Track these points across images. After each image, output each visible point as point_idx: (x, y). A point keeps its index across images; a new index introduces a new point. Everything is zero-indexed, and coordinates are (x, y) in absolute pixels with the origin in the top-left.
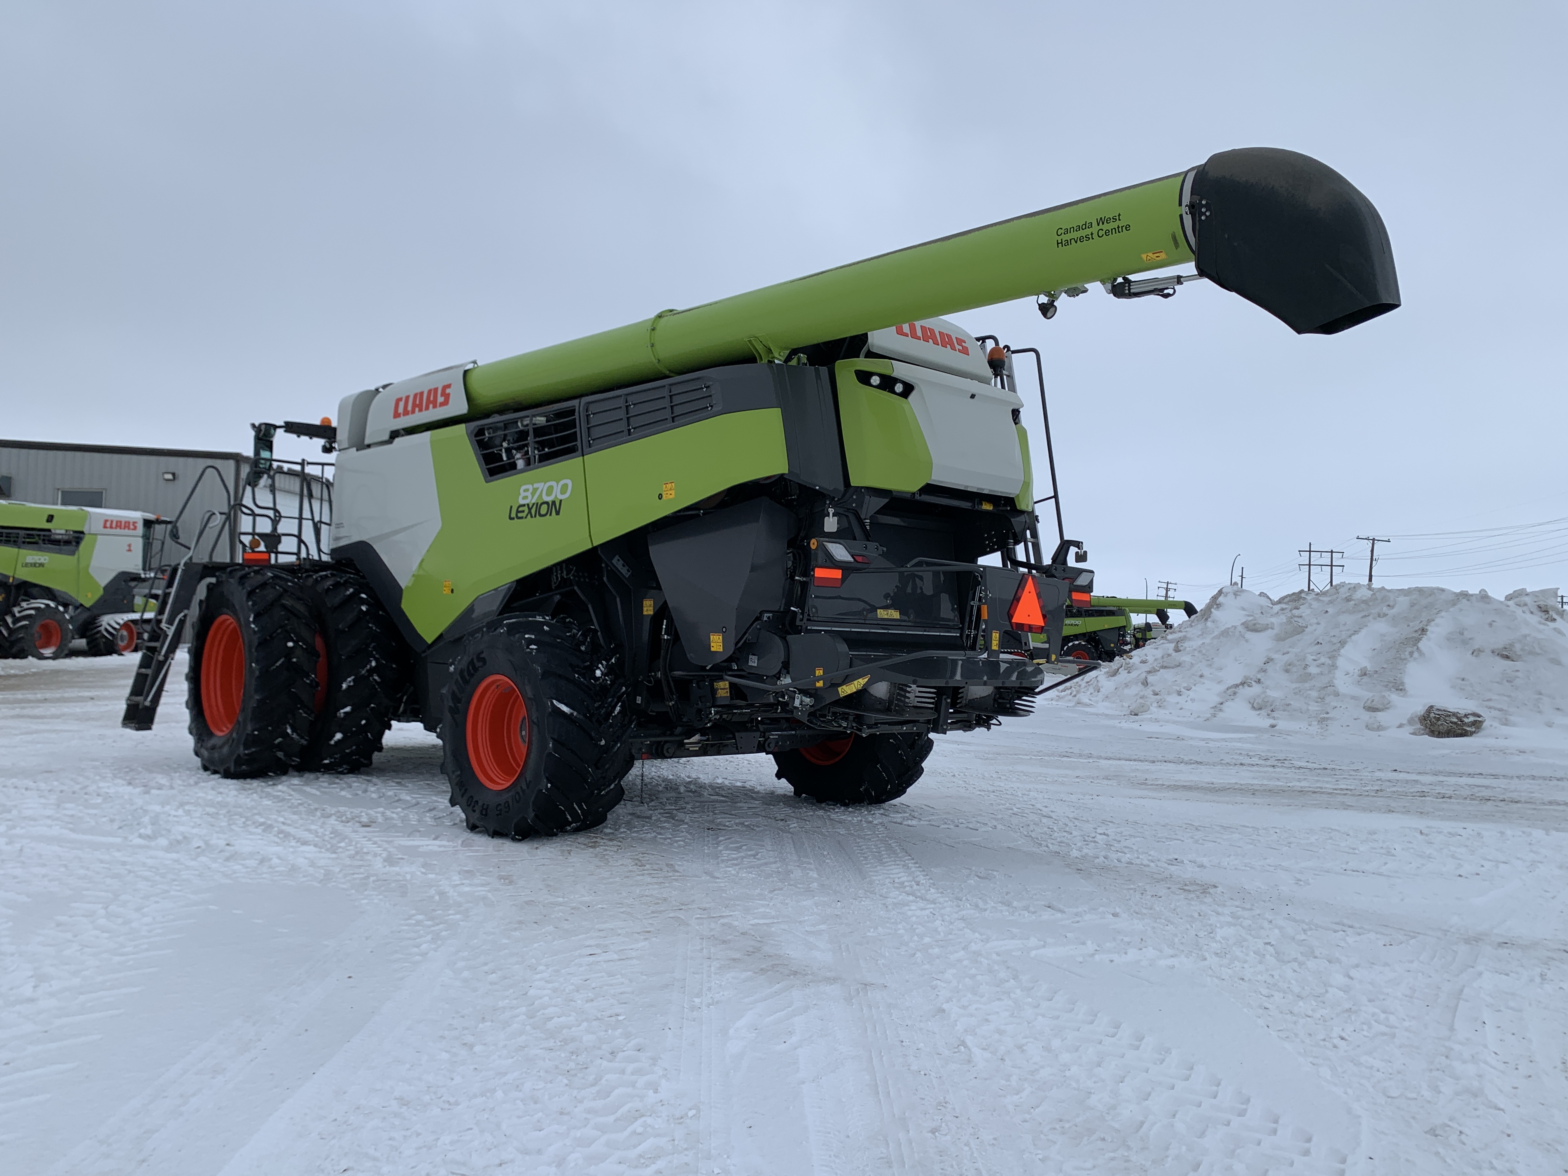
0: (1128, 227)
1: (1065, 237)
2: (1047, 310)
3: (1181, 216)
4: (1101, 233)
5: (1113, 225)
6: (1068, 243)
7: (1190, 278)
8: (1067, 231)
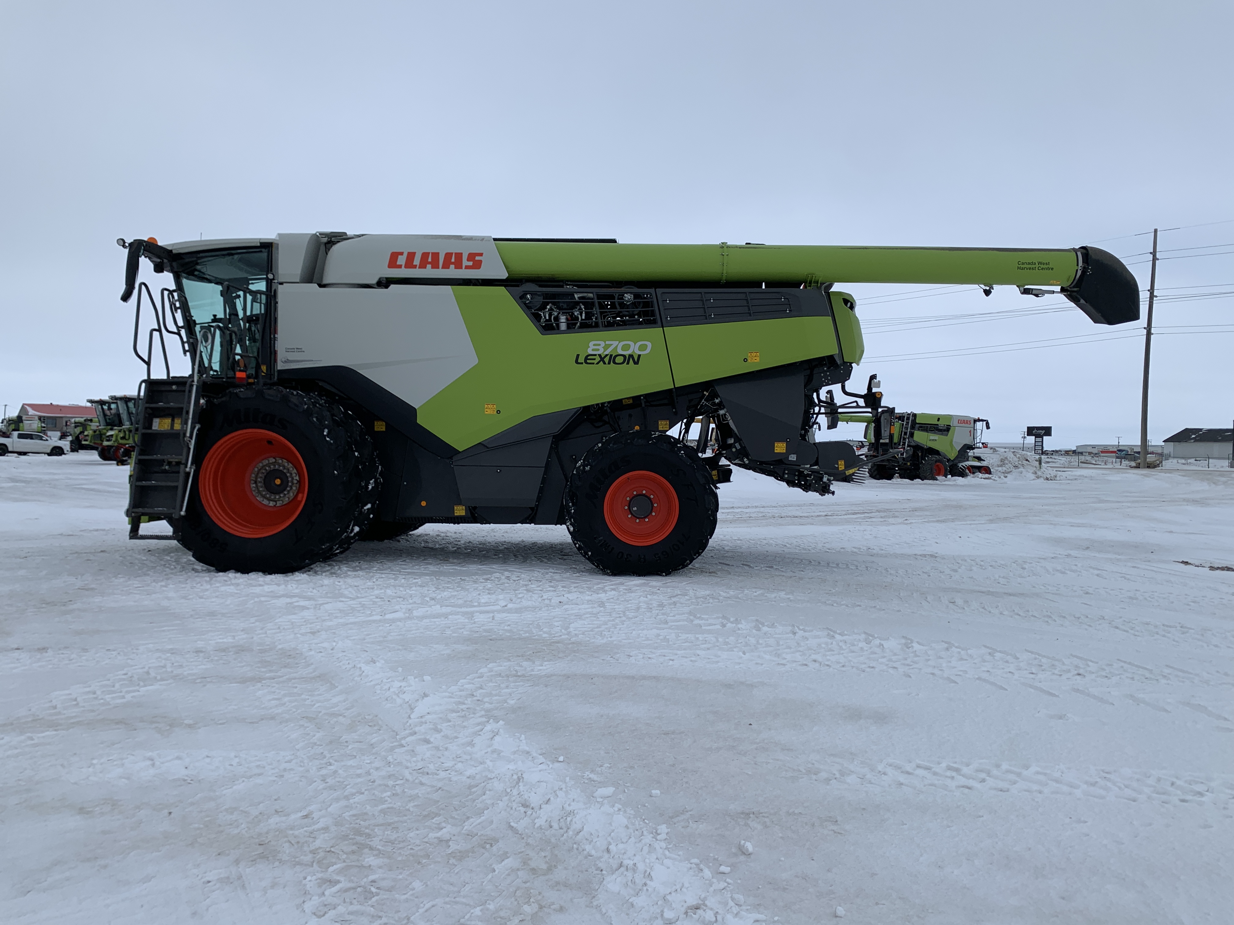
0: (1052, 269)
1: (1022, 266)
2: (987, 293)
3: (1077, 270)
4: (1039, 268)
5: (1045, 266)
6: (1023, 269)
7: (1057, 292)
8: (1023, 264)
